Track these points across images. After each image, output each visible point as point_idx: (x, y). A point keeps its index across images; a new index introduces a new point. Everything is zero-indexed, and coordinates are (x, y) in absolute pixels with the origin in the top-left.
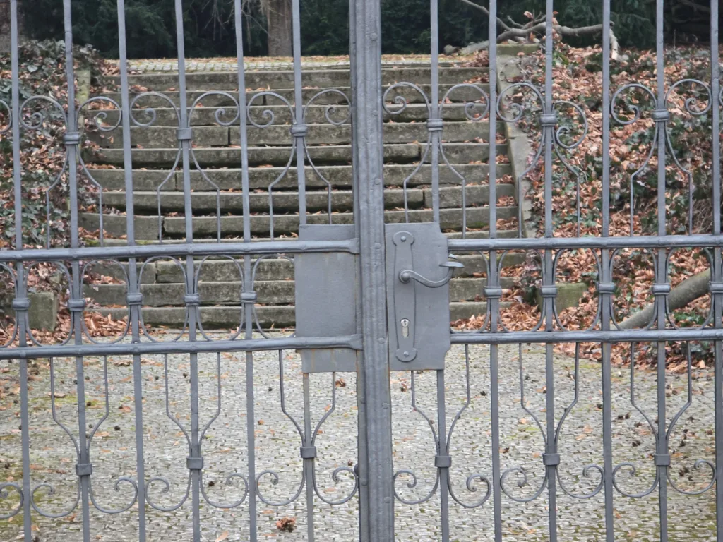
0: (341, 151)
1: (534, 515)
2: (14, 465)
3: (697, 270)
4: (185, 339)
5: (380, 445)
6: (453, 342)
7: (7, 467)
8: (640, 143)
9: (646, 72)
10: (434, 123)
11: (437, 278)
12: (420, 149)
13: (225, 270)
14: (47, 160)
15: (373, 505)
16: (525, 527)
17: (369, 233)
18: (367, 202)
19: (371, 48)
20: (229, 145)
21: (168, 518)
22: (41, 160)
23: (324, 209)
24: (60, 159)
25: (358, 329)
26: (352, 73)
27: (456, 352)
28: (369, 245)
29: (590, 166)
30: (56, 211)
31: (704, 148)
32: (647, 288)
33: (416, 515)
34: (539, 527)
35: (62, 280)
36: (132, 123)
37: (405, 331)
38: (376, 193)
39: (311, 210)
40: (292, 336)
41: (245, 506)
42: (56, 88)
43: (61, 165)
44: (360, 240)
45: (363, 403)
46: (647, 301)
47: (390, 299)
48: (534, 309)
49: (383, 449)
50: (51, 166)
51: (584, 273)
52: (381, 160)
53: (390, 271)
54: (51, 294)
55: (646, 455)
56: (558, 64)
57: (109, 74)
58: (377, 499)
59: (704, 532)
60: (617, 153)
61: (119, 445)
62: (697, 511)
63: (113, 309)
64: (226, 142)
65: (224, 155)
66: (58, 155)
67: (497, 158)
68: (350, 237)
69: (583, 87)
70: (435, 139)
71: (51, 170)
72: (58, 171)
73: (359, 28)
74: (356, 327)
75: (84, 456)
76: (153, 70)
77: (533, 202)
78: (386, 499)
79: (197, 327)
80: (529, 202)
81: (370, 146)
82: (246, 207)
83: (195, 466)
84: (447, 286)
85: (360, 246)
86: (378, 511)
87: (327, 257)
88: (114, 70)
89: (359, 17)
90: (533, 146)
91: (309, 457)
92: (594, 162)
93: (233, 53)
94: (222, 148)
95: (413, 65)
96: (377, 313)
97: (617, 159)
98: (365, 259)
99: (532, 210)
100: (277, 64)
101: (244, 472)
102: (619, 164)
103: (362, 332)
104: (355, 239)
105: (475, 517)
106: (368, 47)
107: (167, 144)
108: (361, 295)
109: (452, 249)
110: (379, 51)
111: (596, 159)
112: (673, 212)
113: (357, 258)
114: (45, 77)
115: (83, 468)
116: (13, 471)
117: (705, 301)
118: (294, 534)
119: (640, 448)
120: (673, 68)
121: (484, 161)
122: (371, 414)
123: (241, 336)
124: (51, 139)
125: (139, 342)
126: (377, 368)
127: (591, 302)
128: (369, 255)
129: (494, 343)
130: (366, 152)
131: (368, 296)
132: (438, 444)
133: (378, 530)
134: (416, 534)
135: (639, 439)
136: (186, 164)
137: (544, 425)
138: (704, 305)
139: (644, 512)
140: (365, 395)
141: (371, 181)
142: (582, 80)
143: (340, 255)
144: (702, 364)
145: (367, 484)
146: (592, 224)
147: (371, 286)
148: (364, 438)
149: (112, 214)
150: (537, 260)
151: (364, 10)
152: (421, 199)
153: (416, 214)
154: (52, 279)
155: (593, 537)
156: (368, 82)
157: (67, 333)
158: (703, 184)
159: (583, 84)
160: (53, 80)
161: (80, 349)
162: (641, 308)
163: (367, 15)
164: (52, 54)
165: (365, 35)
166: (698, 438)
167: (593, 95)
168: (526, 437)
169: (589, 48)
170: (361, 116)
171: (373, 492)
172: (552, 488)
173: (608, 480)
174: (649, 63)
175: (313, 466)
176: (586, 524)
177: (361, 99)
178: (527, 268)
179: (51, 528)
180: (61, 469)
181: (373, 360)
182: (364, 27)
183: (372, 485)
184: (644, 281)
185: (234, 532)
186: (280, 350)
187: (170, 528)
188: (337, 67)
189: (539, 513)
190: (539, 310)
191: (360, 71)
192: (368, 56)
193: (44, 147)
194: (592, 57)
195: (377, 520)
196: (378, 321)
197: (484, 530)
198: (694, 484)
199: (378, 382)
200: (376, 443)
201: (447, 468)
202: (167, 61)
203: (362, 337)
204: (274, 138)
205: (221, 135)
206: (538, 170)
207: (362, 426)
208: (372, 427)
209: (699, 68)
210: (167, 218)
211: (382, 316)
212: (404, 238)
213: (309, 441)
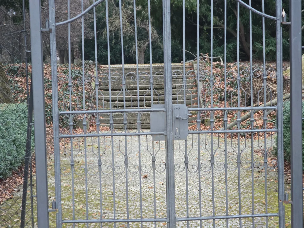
0: (157, 86)
1: (205, 174)
2: (80, 162)
3: (242, 115)
4: (124, 132)
5: (171, 158)
6: (189, 133)
7: (78, 162)
8: (228, 85)
9: (229, 68)
10: (184, 80)
11: (185, 117)
12: (176, 86)
13: (129, 115)
14: (87, 89)
15: (169, 172)
16: (203, 177)
17: (168, 106)
18: (168, 99)
19: (169, 62)
20: (130, 85)
21: (117, 175)
22: (86, 89)
23: (157, 100)
24: (90, 88)
25: (166, 130)
26: (164, 68)
27: (190, 135)
28: (169, 109)
29: (216, 90)
30: (89, 101)
31: (243, 86)
32: (230, 119)
33: (177, 174)
34: (206, 177)
35: (90, 117)
36: (111, 80)
37: (177, 131)
38: (170, 97)
39: (154, 100)
40: (150, 132)
41: (138, 173)
42: (89, 72)
43: (90, 90)
44: (166, 108)
45: (167, 148)
46: (231, 122)
47: (174, 122)
48: (204, 124)
49: (172, 159)
50: (88, 90)
51: (216, 116)
52: (171, 88)
53: (174, 116)
54: (88, 121)
55: (231, 160)
56: (209, 66)
57: (102, 68)
58: (170, 171)
59: (245, 178)
60: (223, 87)
61: (105, 157)
62: (244, 173)
63: (102, 124)
64: (129, 84)
65: (129, 87)
66: (89, 88)
67: (194, 88)
68: (164, 107)
69: (214, 71)
70: (184, 83)
71: (88, 91)
72: (89, 92)
73: (166, 57)
74: (165, 129)
75: (100, 161)
76: (112, 67)
77: (203, 98)
78: (173, 171)
79: (127, 129)
80: (202, 99)
81: (169, 85)
82: (138, 99)
83: (126, 163)
84: (187, 120)
85: (166, 110)
86: (170, 174)
87: (158, 112)
88: (103, 67)
89: (166, 54)
90: (203, 85)
91: (154, 161)
92: (217, 89)
93: (121, 64)
94: (128, 86)
95: (174, 66)
96: (171, 126)
97: (223, 89)
98: (168, 113)
99: (203, 101)
100: (141, 66)
101: (138, 164)
102: (223, 90)
103: (167, 131)
104: (165, 108)
105: (191, 175)
106: (168, 62)
107: (115, 85)
108: (167, 122)
109: (189, 110)
110: (171, 62)
111: (218, 88)
112: (236, 101)
113: (166, 113)
114: (87, 69)
115: (100, 163)
116: (80, 163)
117: (244, 122)
118: (147, 179)
119: (229, 158)
120: (236, 67)
121: (191, 89)
122: (169, 151)
123: (137, 132)
124: (88, 84)
125: (113, 133)
126: (171, 140)
127: (217, 123)
128: (169, 112)
129: (199, 133)
130: (168, 87)
131: (168, 122)
132: (185, 158)
133: (171, 179)
134: (177, 179)
135: (229, 156)
136: (124, 90)
137: (211, 153)
138: (244, 123)
139: (231, 173)
140: (167, 146)
141: (169, 94)
142: (214, 70)
143: (161, 112)
144: (244, 137)
145: (168, 168)
146: (217, 104)
147: (169, 120)
148: (167, 156)
149: (102, 102)
150: (204, 113)
151: (167, 53)
152: (176, 98)
153: (175, 101)
154: (88, 117)
155: (219, 179)
156: (168, 70)
157: (92, 130)
158: (243, 94)
159: (215, 71)
160: (88, 70)
161: (99, 135)
162: (229, 124)
163: (168, 54)
164: (88, 64)
165: (167, 58)
166: (243, 155)
167: (217, 73)
168: (202, 155)
169: (216, 62)
170: (166, 78)
171: (169, 170)
172: (212, 168)
173: (226, 166)
174: (230, 66)
175: (155, 163)
176: (217, 176)
177: (166, 74)
178: (202, 115)
179: (89, 177)
180: (91, 163)
181: (170, 138)
182: (167, 57)
183: (169, 168)
184: (230, 118)
185: (133, 178)
186: (147, 135)
187: (118, 177)
188: (156, 66)
189: (206, 174)
190: (205, 125)
191: (166, 68)
192: (168, 64)
193: (86, 86)
194: (217, 64)
195: (170, 176)
196: (171, 128)
197: (193, 178)
198: (243, 166)
199: (171, 143)
200: (170, 158)
201: (187, 164)
202: (115, 65)
203: (167, 132)
204: (141, 83)
205: (128, 83)
206: (204, 91)
207: (167, 154)
208: (169, 154)
209: (242, 67)
210: (115, 103)
211: (172, 127)
212: (177, 108)
213: (154, 158)
